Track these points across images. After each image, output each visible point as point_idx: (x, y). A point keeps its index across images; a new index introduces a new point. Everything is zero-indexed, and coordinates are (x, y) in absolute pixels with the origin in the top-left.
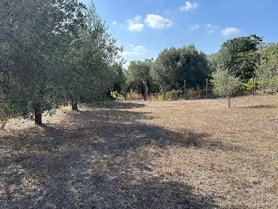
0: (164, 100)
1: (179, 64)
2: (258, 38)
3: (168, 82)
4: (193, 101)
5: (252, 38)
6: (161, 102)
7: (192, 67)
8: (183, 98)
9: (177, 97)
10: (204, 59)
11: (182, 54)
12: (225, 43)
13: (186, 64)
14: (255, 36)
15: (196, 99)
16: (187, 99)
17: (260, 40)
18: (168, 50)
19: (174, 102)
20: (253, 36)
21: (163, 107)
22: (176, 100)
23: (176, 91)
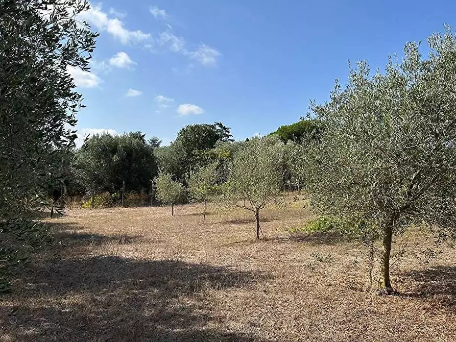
0: (93, 207)
1: (115, 158)
2: (225, 128)
3: (99, 182)
4: (133, 209)
5: (218, 128)
6: (89, 211)
7: (134, 164)
8: (120, 205)
9: (112, 203)
10: (151, 153)
11: (120, 146)
12: (183, 129)
13: (126, 160)
14: (221, 125)
15: (138, 206)
16: (126, 206)
17: (227, 131)
18: (100, 137)
19: (107, 210)
20: (218, 124)
21: (92, 216)
22: (111, 207)
23: (111, 195)
